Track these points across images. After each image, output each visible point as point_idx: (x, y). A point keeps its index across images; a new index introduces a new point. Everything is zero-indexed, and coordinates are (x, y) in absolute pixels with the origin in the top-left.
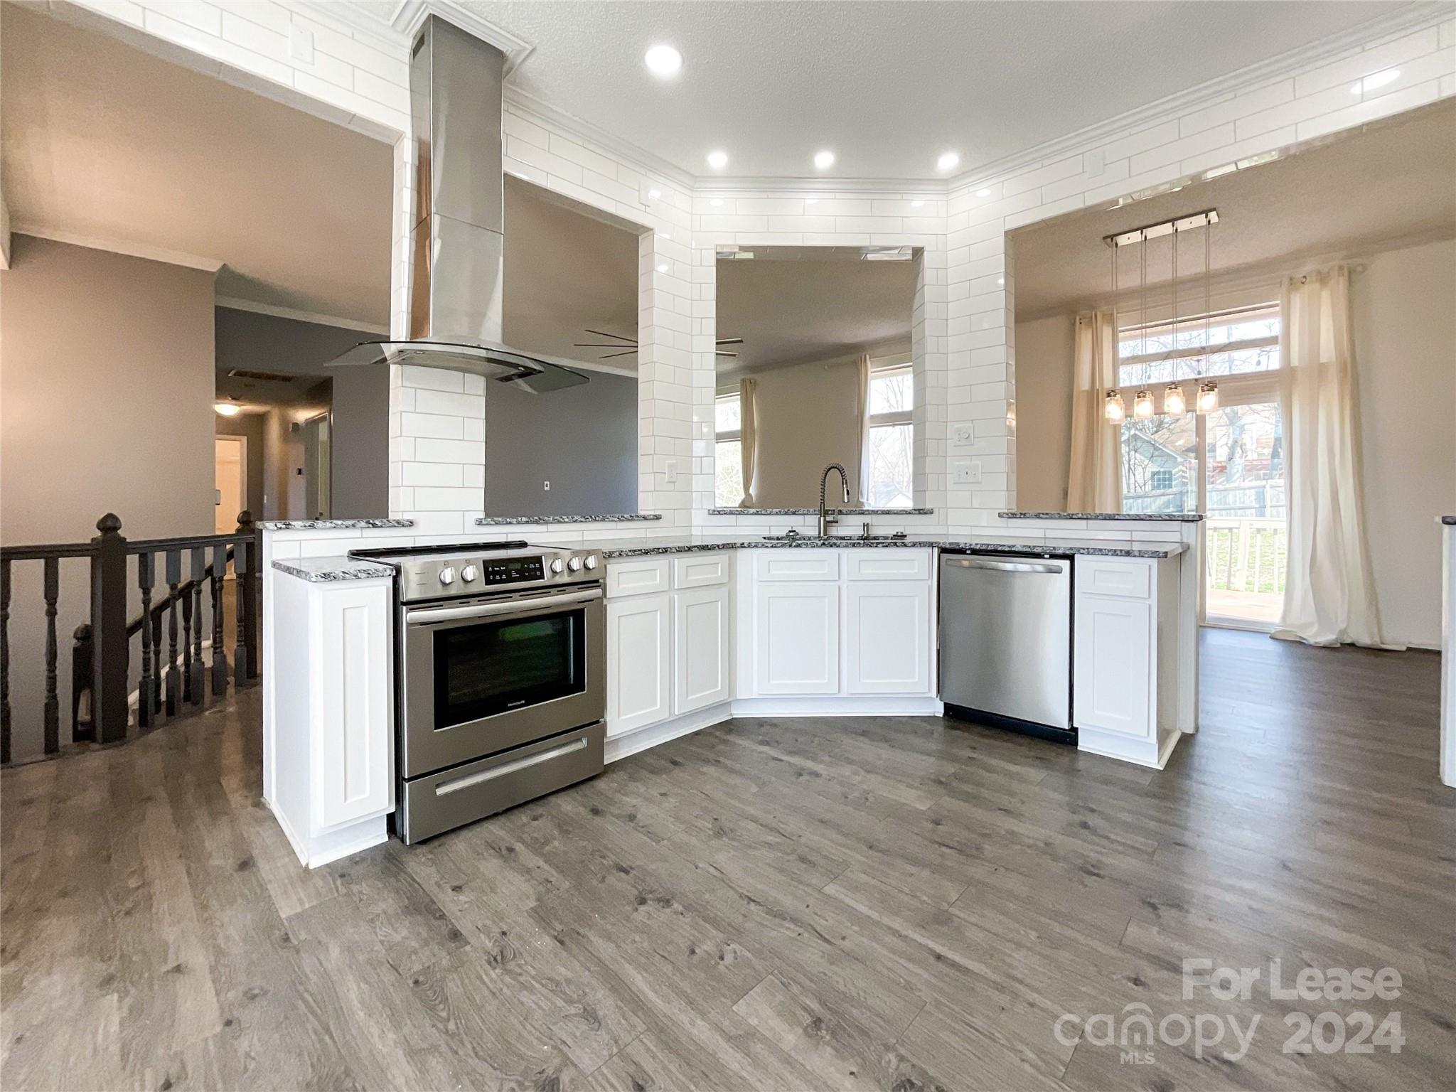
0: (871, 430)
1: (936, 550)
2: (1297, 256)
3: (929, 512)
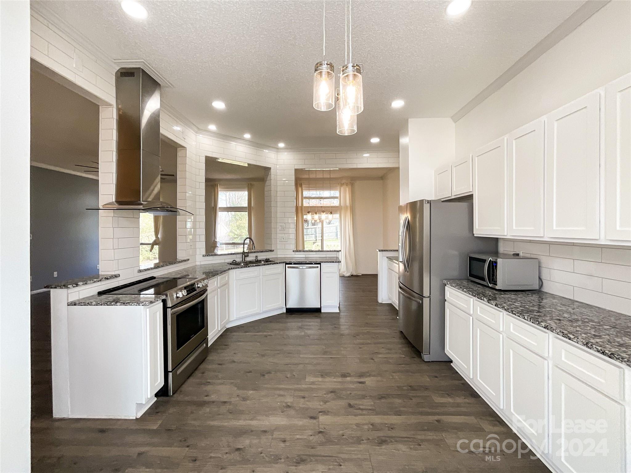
0: (219, 213)
1: (284, 264)
2: (342, 178)
3: (273, 251)
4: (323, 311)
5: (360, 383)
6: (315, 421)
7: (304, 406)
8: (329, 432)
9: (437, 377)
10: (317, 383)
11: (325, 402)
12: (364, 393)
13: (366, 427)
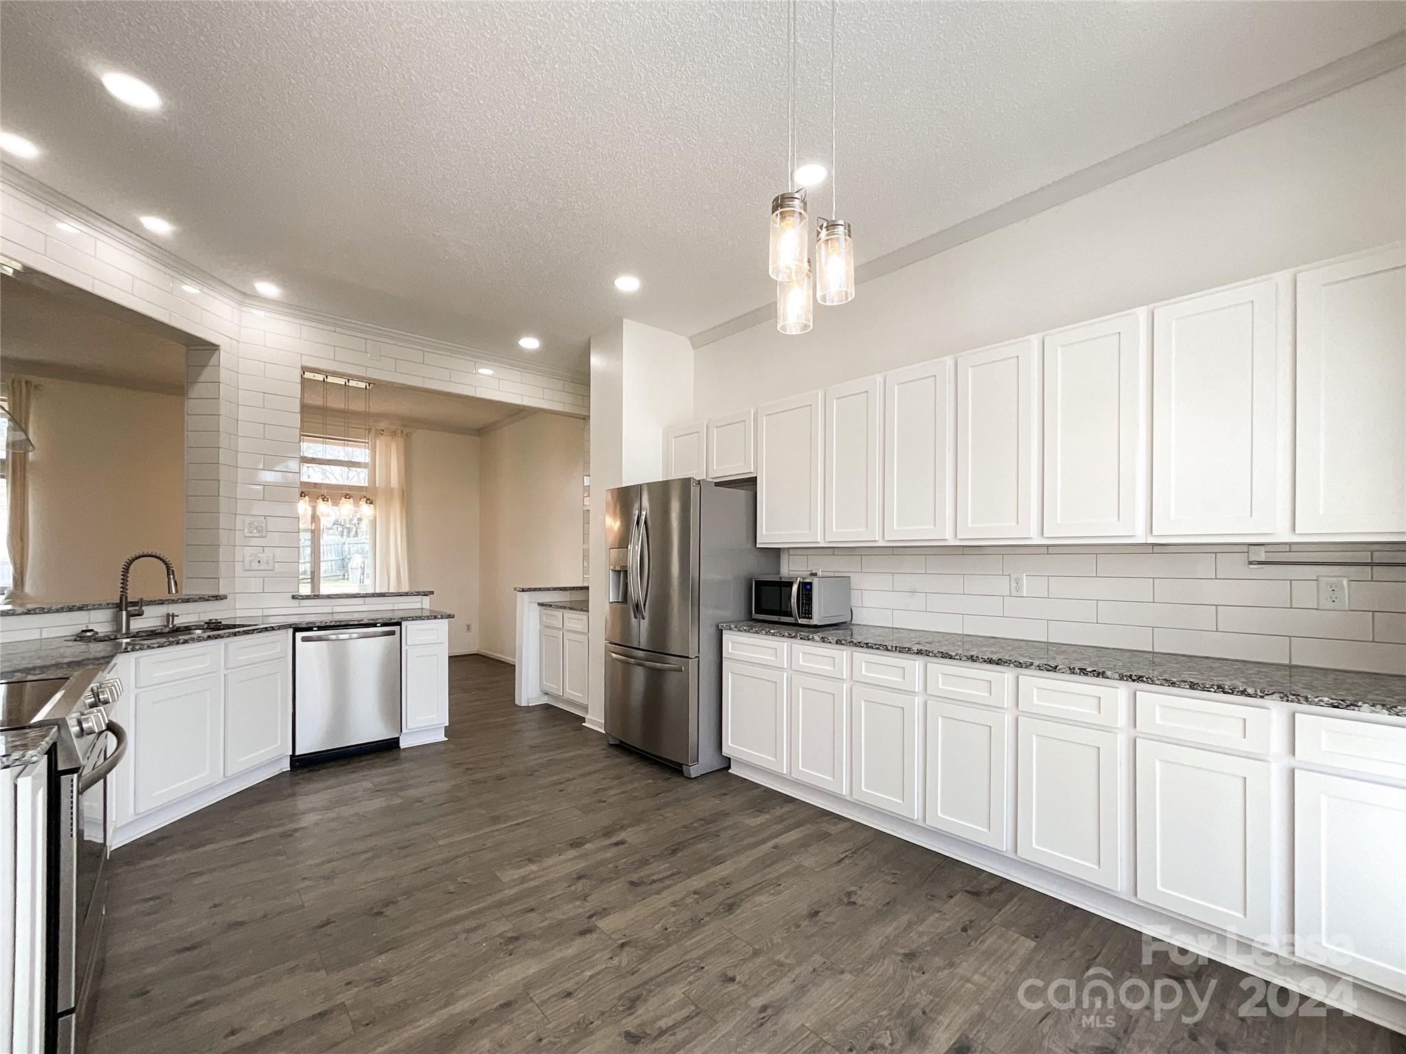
1: (292, 630)
2: (378, 416)
3: (225, 597)
4: (403, 745)
5: (617, 844)
6: (594, 936)
7: (546, 923)
8: (636, 936)
9: (725, 794)
10: (532, 876)
11: (585, 898)
12: (637, 857)
13: (689, 900)
